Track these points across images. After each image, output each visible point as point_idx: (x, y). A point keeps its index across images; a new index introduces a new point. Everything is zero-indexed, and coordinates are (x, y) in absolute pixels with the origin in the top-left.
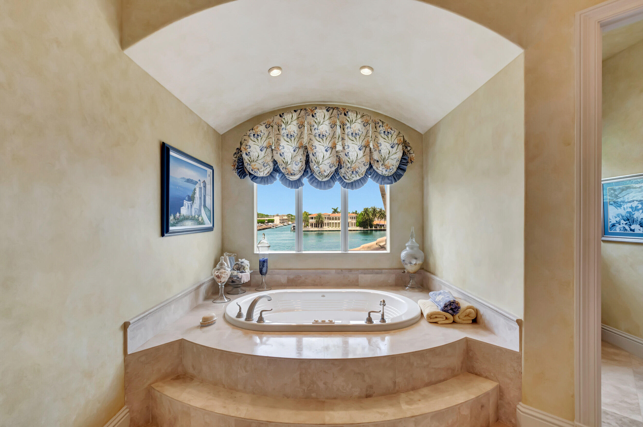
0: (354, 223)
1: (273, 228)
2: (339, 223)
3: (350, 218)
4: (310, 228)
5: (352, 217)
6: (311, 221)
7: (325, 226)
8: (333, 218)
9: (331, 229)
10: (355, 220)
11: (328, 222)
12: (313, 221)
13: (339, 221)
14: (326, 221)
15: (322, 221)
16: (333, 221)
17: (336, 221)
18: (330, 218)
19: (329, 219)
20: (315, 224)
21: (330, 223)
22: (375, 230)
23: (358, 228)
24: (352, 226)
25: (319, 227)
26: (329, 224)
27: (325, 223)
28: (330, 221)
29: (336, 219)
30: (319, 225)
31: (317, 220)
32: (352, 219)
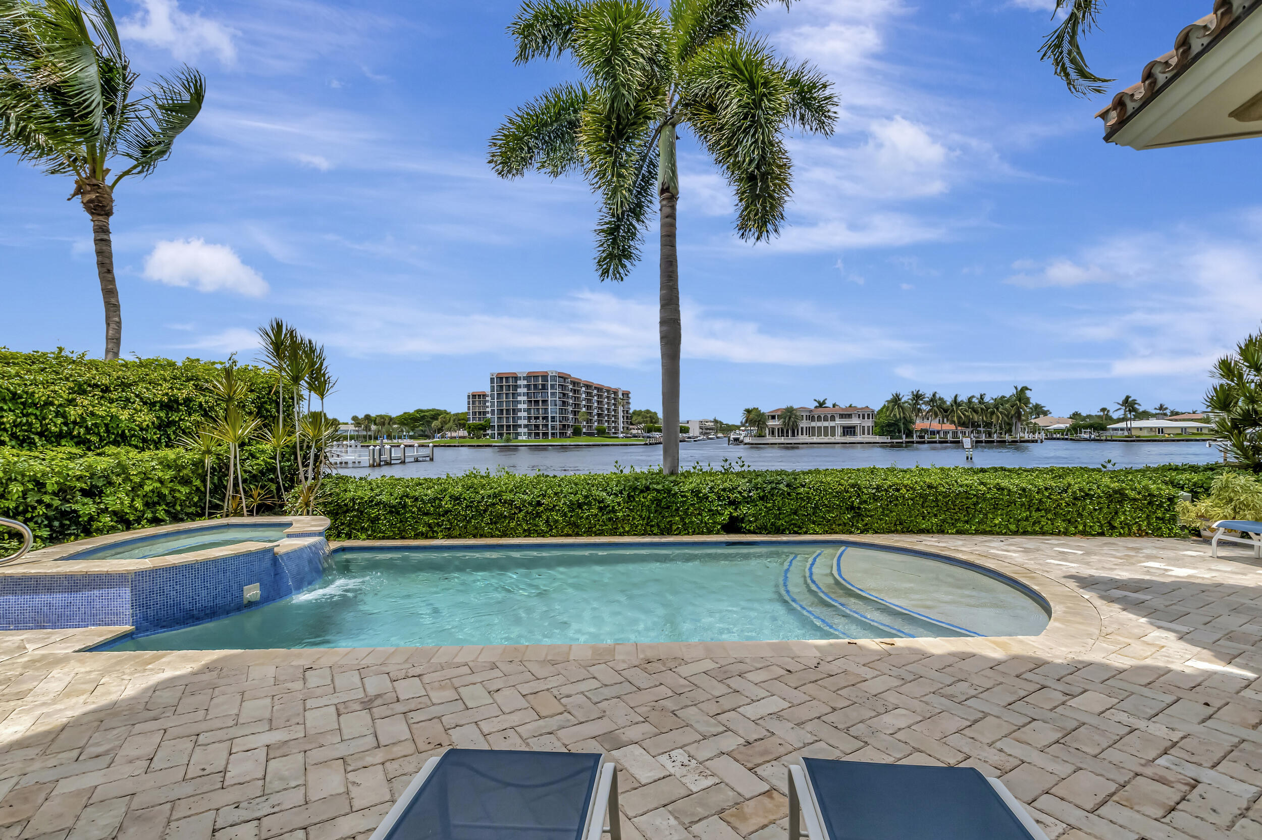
0: (869, 427)
1: (687, 441)
2: (833, 428)
3: (859, 417)
4: (769, 439)
5: (864, 416)
6: (771, 423)
7: (802, 434)
8: (819, 417)
9: (815, 439)
10: (871, 419)
11: (808, 426)
12: (776, 423)
13: (832, 424)
14: (804, 424)
15: (796, 422)
16: (819, 424)
17: (826, 424)
18: (813, 417)
19: (811, 418)
20: (778, 429)
21: (813, 428)
22: (918, 442)
23: (878, 439)
24: (864, 434)
25: (787, 436)
26: (811, 431)
27: (802, 428)
28: (813, 424)
29: (826, 419)
30: (787, 432)
31: (784, 422)
32: (864, 418)
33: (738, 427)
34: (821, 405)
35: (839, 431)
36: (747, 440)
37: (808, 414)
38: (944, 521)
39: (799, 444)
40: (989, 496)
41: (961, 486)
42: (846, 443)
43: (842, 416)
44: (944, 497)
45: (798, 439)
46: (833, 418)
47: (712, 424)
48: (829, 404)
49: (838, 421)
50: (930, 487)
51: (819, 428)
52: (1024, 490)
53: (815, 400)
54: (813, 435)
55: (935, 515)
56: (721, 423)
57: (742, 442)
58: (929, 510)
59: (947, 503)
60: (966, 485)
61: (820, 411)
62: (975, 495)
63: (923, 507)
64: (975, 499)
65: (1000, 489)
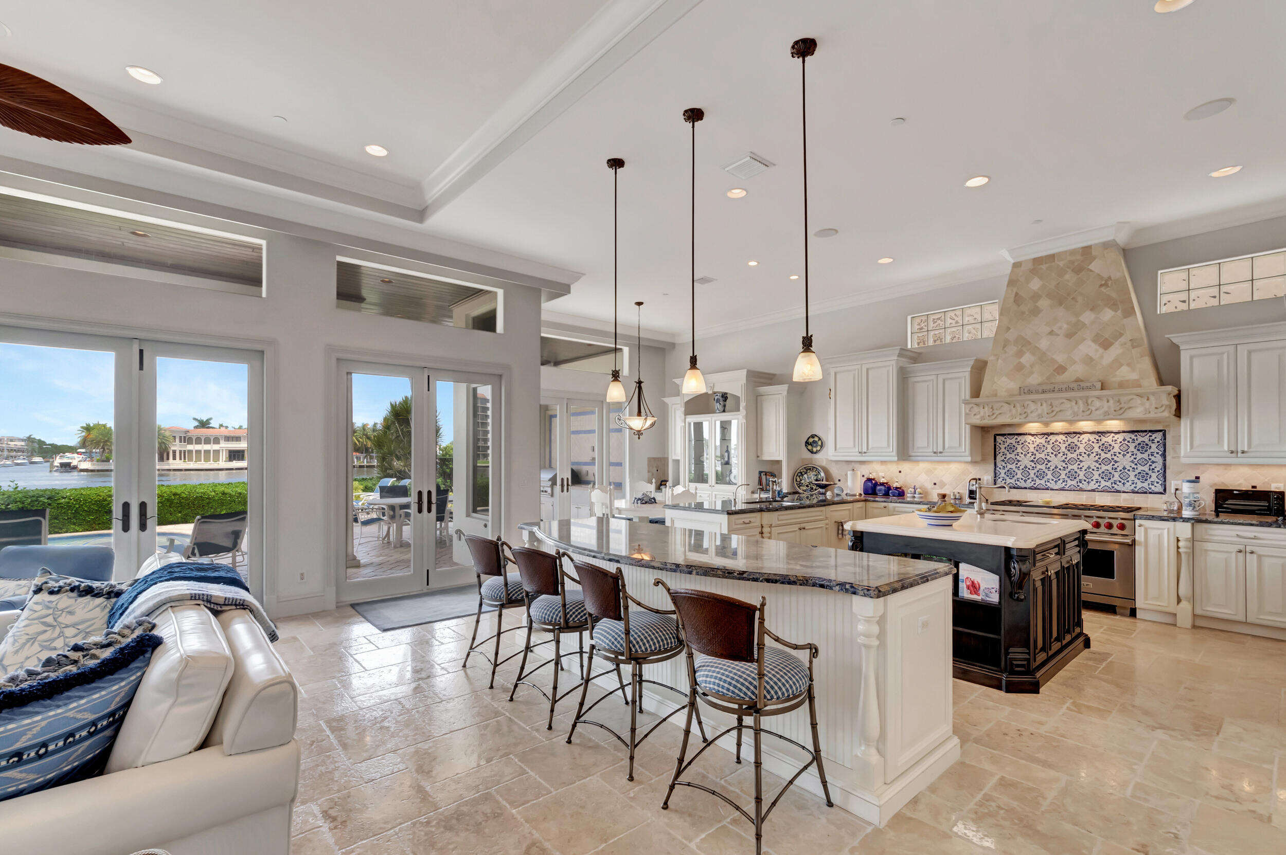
33: (72, 450)
34: (204, 424)
35: (224, 456)
36: (86, 465)
37: (183, 435)
38: (186, 515)
39: (169, 470)
40: (216, 498)
41: (198, 493)
42: (232, 469)
43: (228, 439)
44: (186, 500)
45: (169, 464)
46: (217, 441)
47: (23, 443)
48: (214, 424)
49: (225, 446)
50: (175, 494)
51: (198, 452)
52: (240, 494)
53: (195, 419)
54: (190, 460)
55: (180, 512)
56: (41, 443)
57: (75, 468)
58: (175, 509)
59: (189, 504)
60: (202, 493)
61: (203, 432)
62: (207, 498)
63: (170, 507)
64: (208, 501)
65: (224, 493)
